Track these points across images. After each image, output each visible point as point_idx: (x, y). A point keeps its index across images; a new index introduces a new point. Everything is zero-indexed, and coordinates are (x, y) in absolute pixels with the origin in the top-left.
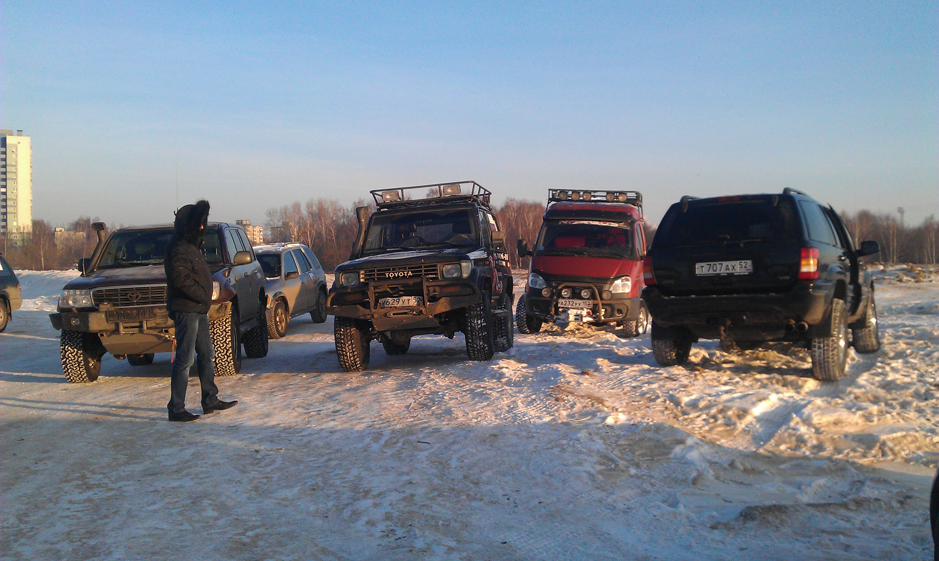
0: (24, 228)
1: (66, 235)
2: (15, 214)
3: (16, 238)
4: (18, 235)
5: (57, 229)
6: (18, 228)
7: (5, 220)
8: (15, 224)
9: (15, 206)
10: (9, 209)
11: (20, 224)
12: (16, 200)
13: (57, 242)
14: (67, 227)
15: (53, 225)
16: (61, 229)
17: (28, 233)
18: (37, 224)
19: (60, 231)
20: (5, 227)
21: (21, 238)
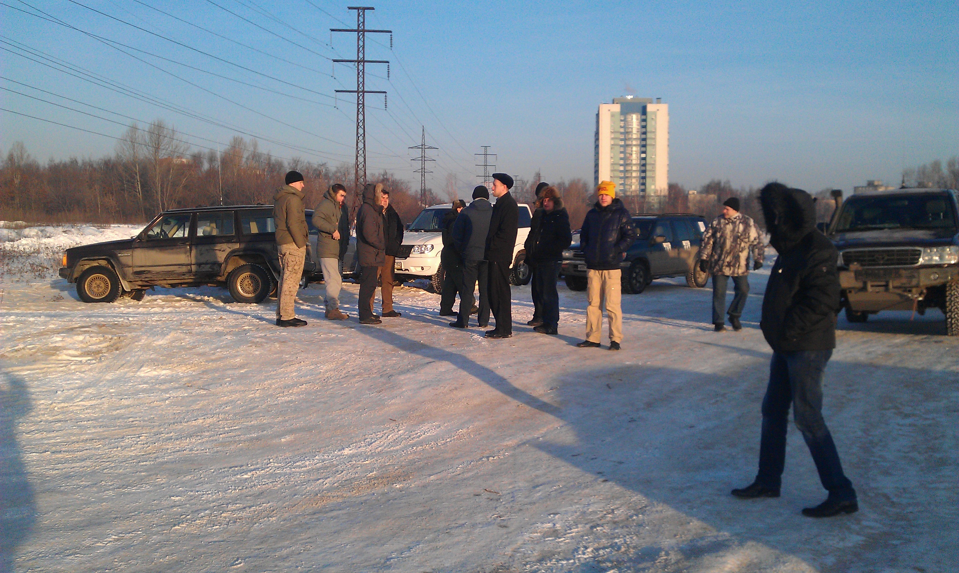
0: (661, 191)
1: (698, 197)
2: (653, 178)
3: (654, 201)
4: (656, 198)
5: (691, 192)
6: (656, 191)
7: (644, 184)
8: (653, 187)
9: (653, 171)
10: (648, 174)
11: (658, 188)
12: (654, 164)
13: (690, 205)
14: (699, 189)
15: (686, 188)
16: (693, 191)
17: (665, 196)
18: (672, 187)
19: (693, 193)
20: (644, 190)
21: (658, 201)
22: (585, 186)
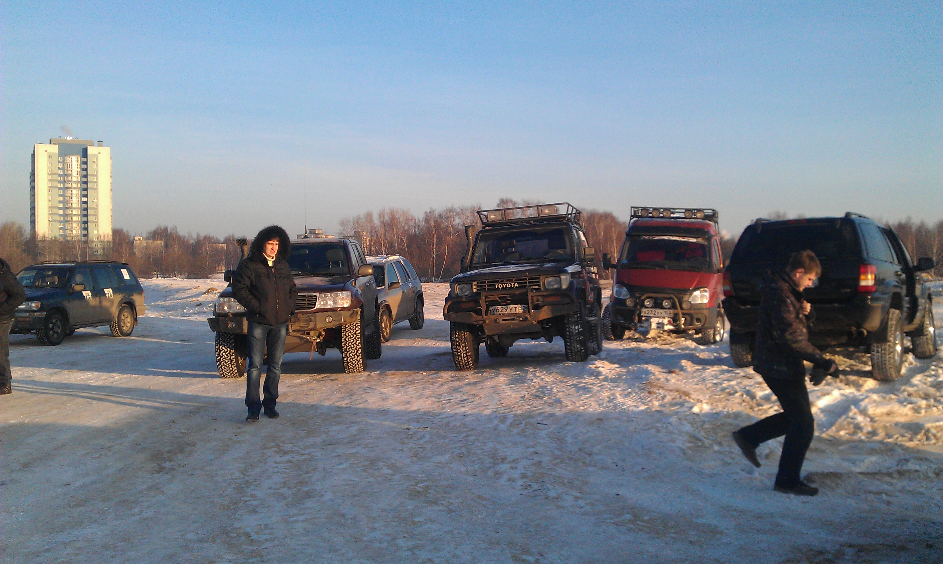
0: (104, 236)
1: (144, 243)
2: (96, 223)
3: (97, 246)
4: (99, 244)
5: (136, 238)
6: (99, 237)
7: (86, 229)
8: (96, 232)
9: (96, 215)
10: (90, 218)
11: (101, 233)
12: (96, 209)
13: (136, 251)
14: (145, 235)
15: (132, 234)
16: (140, 237)
17: (108, 242)
18: (116, 233)
19: (139, 239)
20: (86, 235)
21: (102, 246)
22: (20, 230)
